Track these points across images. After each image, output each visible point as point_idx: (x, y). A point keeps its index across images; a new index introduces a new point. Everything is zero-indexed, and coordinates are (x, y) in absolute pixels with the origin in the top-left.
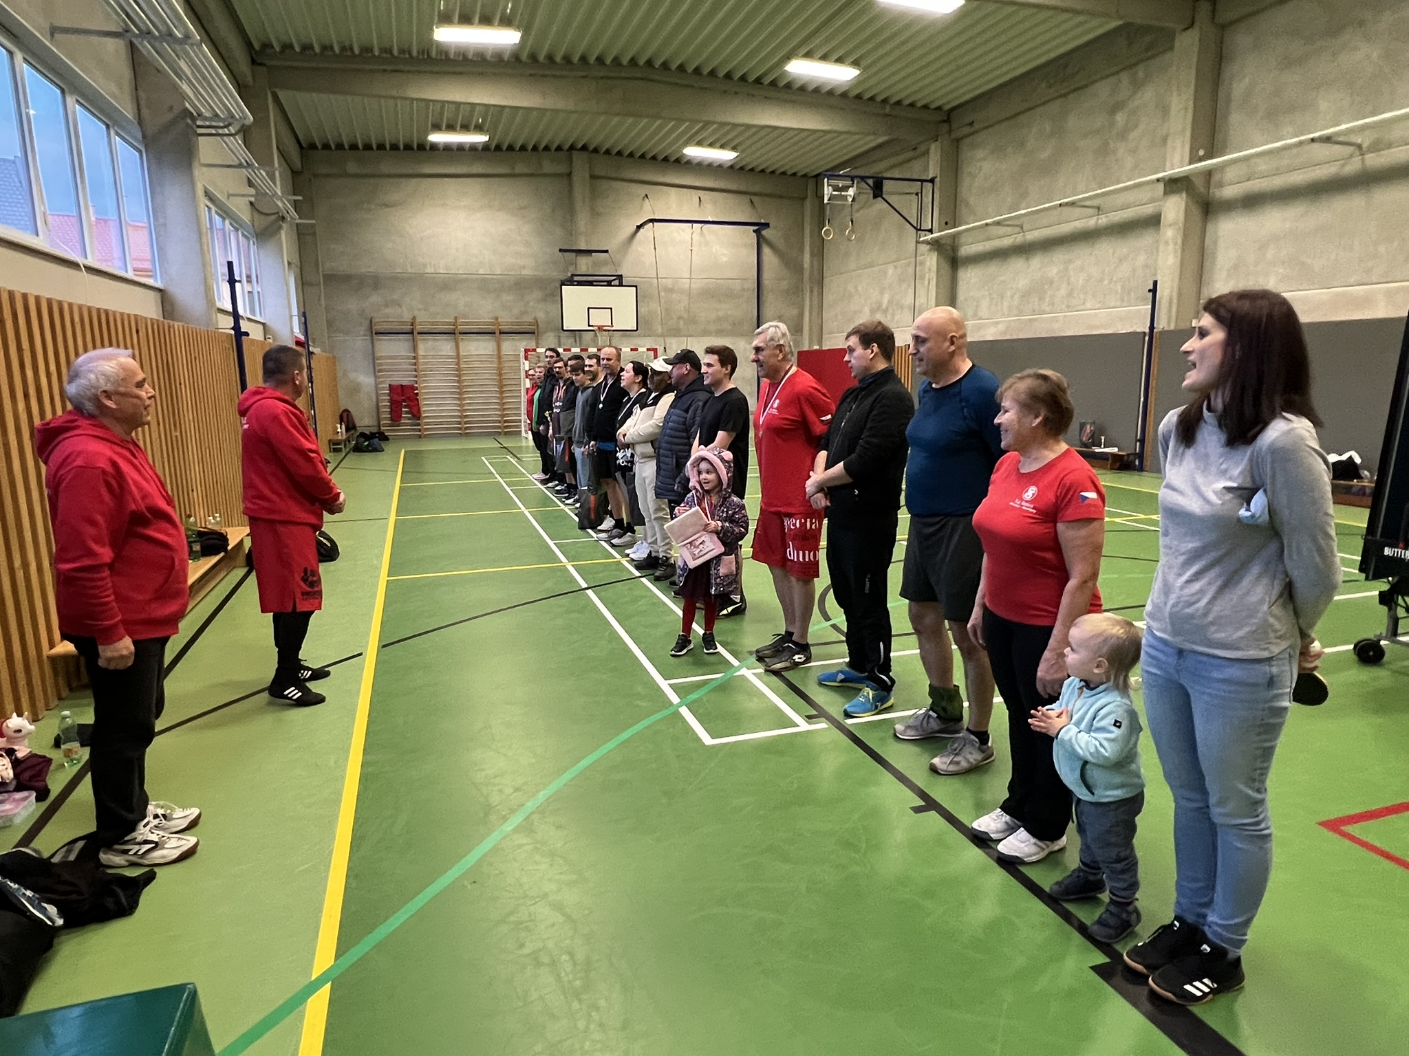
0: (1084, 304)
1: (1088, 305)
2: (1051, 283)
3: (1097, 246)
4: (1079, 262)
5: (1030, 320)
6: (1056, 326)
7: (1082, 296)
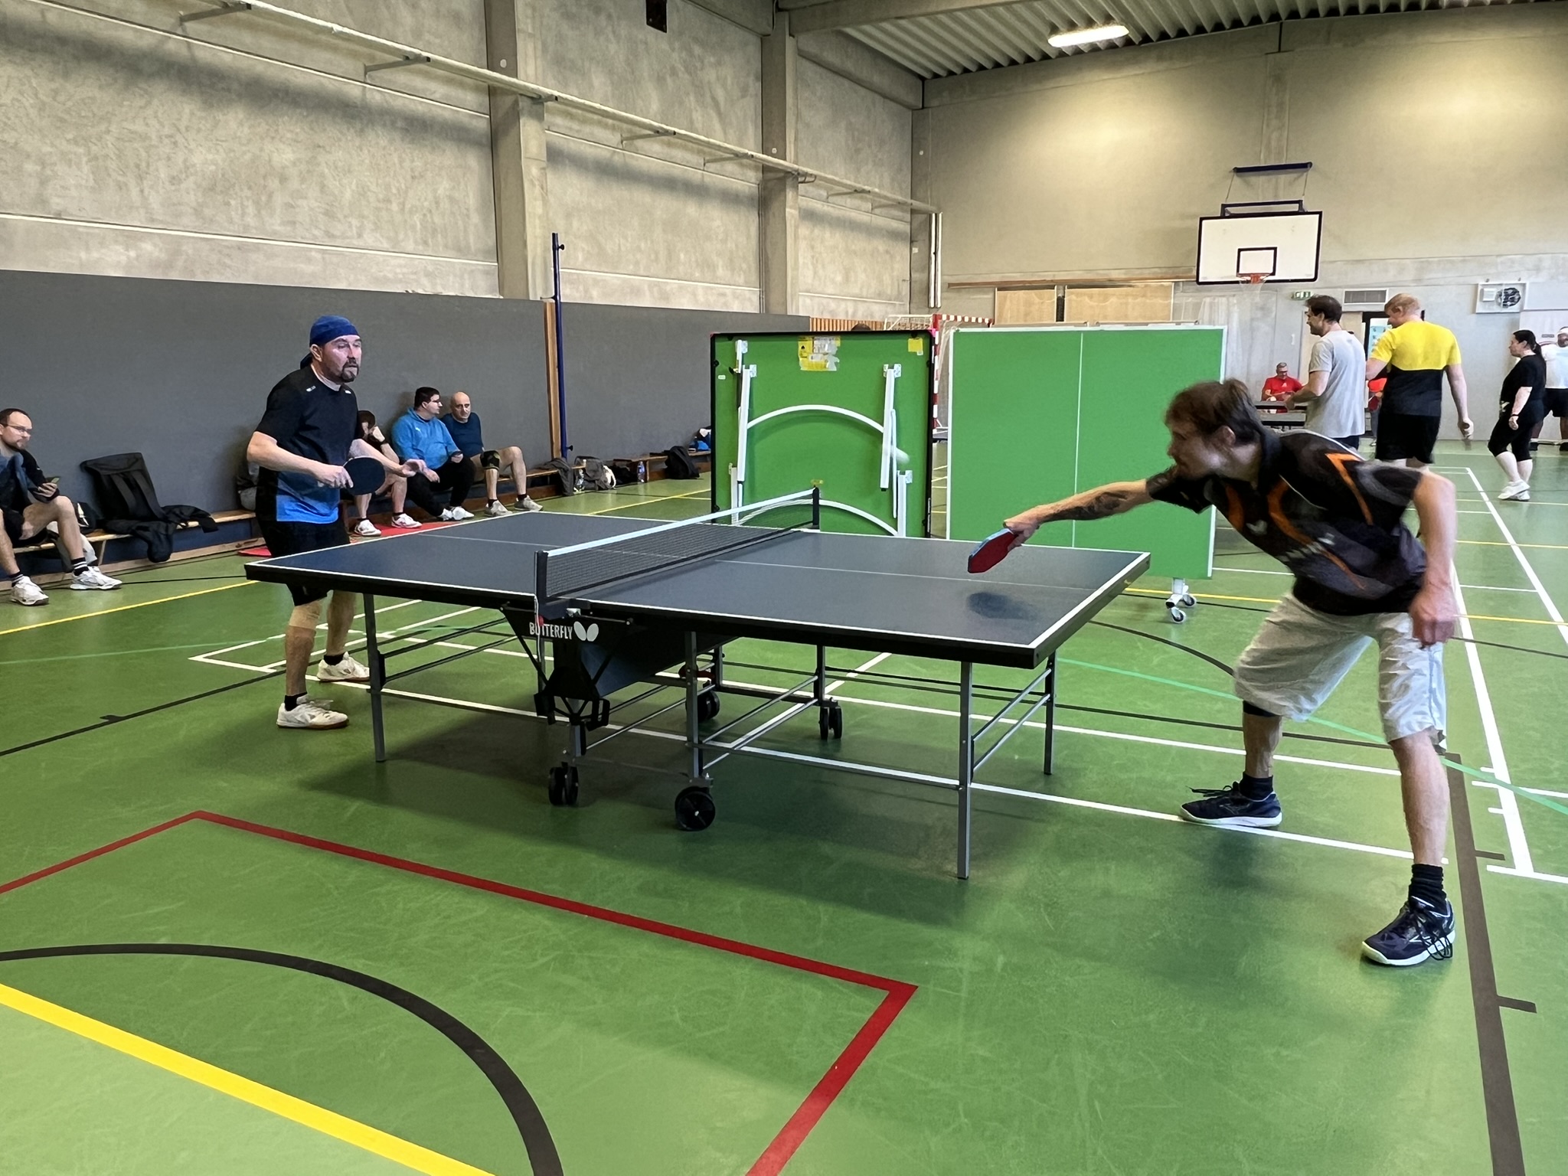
0: (360, 236)
1: (369, 239)
2: (283, 179)
3: (371, 135)
4: (338, 155)
5: (240, 247)
6: (308, 269)
7: (355, 222)
